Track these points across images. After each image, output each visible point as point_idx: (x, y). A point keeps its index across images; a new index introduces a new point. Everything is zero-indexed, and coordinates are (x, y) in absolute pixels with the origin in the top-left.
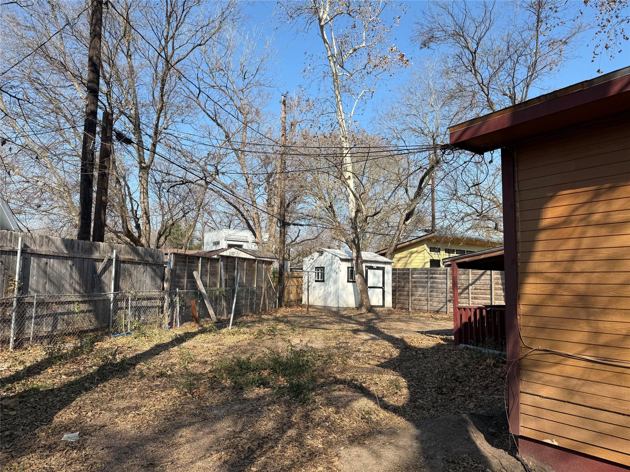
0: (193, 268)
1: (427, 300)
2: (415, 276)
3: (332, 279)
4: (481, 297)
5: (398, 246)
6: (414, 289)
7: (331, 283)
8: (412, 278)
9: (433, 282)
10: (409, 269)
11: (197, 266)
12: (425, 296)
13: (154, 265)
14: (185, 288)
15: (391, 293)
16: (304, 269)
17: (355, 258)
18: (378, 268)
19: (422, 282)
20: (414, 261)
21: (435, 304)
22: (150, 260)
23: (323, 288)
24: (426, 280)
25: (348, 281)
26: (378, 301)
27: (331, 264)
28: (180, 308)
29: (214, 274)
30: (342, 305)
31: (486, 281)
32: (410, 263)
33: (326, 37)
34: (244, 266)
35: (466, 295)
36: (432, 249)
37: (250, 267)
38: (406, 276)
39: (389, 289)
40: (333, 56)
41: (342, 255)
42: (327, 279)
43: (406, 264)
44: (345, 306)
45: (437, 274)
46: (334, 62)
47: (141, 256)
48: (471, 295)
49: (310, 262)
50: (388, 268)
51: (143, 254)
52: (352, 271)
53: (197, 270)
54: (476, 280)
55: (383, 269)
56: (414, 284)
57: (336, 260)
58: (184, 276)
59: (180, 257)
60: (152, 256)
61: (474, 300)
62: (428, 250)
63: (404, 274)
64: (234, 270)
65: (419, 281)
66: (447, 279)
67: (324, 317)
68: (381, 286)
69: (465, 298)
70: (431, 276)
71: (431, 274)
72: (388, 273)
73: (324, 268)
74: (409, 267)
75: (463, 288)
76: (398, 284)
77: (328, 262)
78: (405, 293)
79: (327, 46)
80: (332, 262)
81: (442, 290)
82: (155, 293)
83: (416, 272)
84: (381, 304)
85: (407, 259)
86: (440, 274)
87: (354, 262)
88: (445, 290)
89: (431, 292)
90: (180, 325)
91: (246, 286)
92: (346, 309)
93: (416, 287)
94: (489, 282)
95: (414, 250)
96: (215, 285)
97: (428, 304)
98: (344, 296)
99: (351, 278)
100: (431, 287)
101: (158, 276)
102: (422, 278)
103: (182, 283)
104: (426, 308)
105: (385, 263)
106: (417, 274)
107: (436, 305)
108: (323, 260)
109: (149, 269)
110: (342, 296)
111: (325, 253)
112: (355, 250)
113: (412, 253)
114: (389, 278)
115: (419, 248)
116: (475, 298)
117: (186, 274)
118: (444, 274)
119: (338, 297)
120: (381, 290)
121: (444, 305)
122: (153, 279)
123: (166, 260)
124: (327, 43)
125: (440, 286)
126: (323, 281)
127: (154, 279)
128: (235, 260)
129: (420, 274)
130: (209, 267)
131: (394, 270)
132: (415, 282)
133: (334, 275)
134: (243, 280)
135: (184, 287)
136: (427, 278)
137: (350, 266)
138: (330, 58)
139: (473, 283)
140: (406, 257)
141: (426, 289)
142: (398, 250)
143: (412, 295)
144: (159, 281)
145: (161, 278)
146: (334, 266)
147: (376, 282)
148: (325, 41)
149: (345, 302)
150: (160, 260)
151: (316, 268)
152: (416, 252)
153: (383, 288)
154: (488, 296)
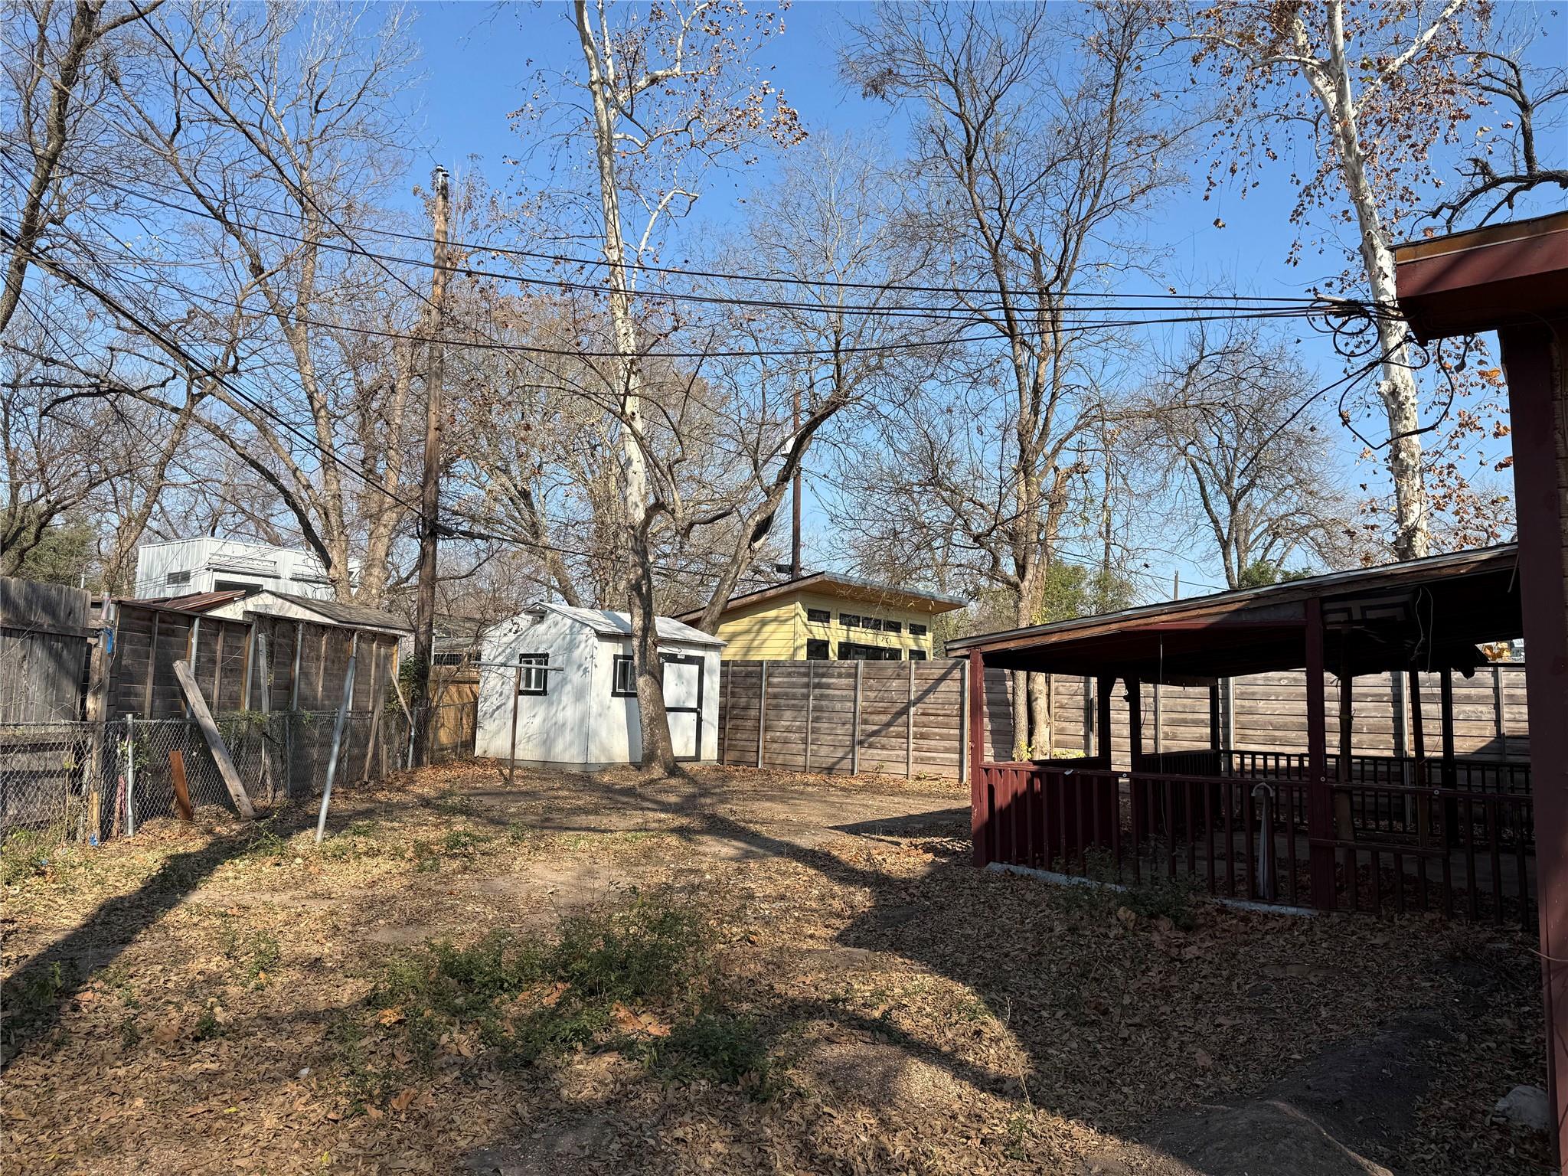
0: (172, 652)
1: (805, 742)
2: (775, 680)
3: (568, 688)
4: (936, 734)
5: (731, 605)
6: (772, 713)
7: (567, 698)
8: (769, 685)
9: (822, 697)
10: (761, 663)
11: (186, 645)
12: (799, 730)
13: (57, 637)
14: (147, 711)
15: (716, 724)
16: (484, 659)
17: (640, 633)
18: (689, 660)
19: (794, 697)
20: (767, 644)
21: (824, 751)
22: (44, 620)
23: (541, 712)
24: (805, 691)
25: (615, 694)
26: (686, 745)
27: (571, 647)
28: (137, 773)
29: (233, 671)
30: (597, 756)
31: (949, 695)
32: (759, 647)
33: (588, 28)
34: (319, 649)
35: (901, 729)
36: (813, 615)
37: (336, 650)
38: (754, 680)
39: (711, 713)
40: (603, 82)
41: (600, 623)
42: (554, 690)
43: (748, 649)
44: (603, 760)
45: (832, 676)
46: (606, 101)
47: (16, 608)
48: (912, 729)
49: (505, 640)
50: (713, 659)
51: (22, 603)
52: (624, 666)
53: (183, 658)
54: (927, 692)
55: (700, 662)
56: (774, 702)
57: (584, 637)
58: (146, 673)
59: (135, 614)
60: (50, 608)
61: (921, 742)
62: (805, 615)
63: (748, 675)
64: (294, 658)
65: (786, 694)
66: (855, 688)
67: (562, 793)
68: (694, 705)
69: (898, 736)
70: (816, 680)
71: (817, 675)
72: (711, 672)
73: (547, 655)
74: (759, 658)
75: (894, 710)
76: (731, 701)
77: (559, 641)
78: (750, 724)
79: (590, 52)
80: (572, 641)
81: (843, 715)
82: (58, 728)
83: (780, 670)
84: (692, 753)
85: (751, 636)
86: (840, 676)
87: (636, 642)
88: (850, 715)
89: (816, 720)
90: (135, 830)
91: (323, 707)
92: (605, 768)
93: (777, 707)
94: (956, 697)
95: (771, 614)
96: (236, 705)
97: (806, 750)
98: (604, 733)
99: (623, 683)
100: (815, 709)
101: (67, 673)
102: (793, 685)
103: (136, 695)
104: (800, 760)
105: (706, 646)
106: (782, 675)
107: (826, 753)
108: (543, 636)
109: (39, 652)
110: (596, 733)
111: (552, 618)
112: (638, 612)
113: (764, 623)
114: (713, 684)
115: (783, 612)
116: (923, 737)
117: (151, 670)
118: (849, 676)
119: (586, 736)
120: (694, 715)
121: (847, 754)
122: (51, 682)
123: (94, 624)
124: (591, 46)
125: (838, 706)
126: (544, 693)
127: (53, 685)
128: (295, 630)
129: (789, 675)
130: (219, 647)
131: (724, 664)
132: (775, 696)
133: (576, 677)
134: (315, 692)
135: (142, 708)
136: (807, 685)
137: (621, 652)
138: (596, 87)
139: (919, 700)
140: (748, 632)
141: (804, 713)
142: (730, 613)
143: (766, 730)
144: (70, 691)
145: (75, 681)
146: (577, 653)
147: (683, 696)
148: (585, 39)
149: (604, 749)
150: (75, 621)
151: (523, 656)
152: (775, 619)
153: (698, 710)
154: (952, 732)
